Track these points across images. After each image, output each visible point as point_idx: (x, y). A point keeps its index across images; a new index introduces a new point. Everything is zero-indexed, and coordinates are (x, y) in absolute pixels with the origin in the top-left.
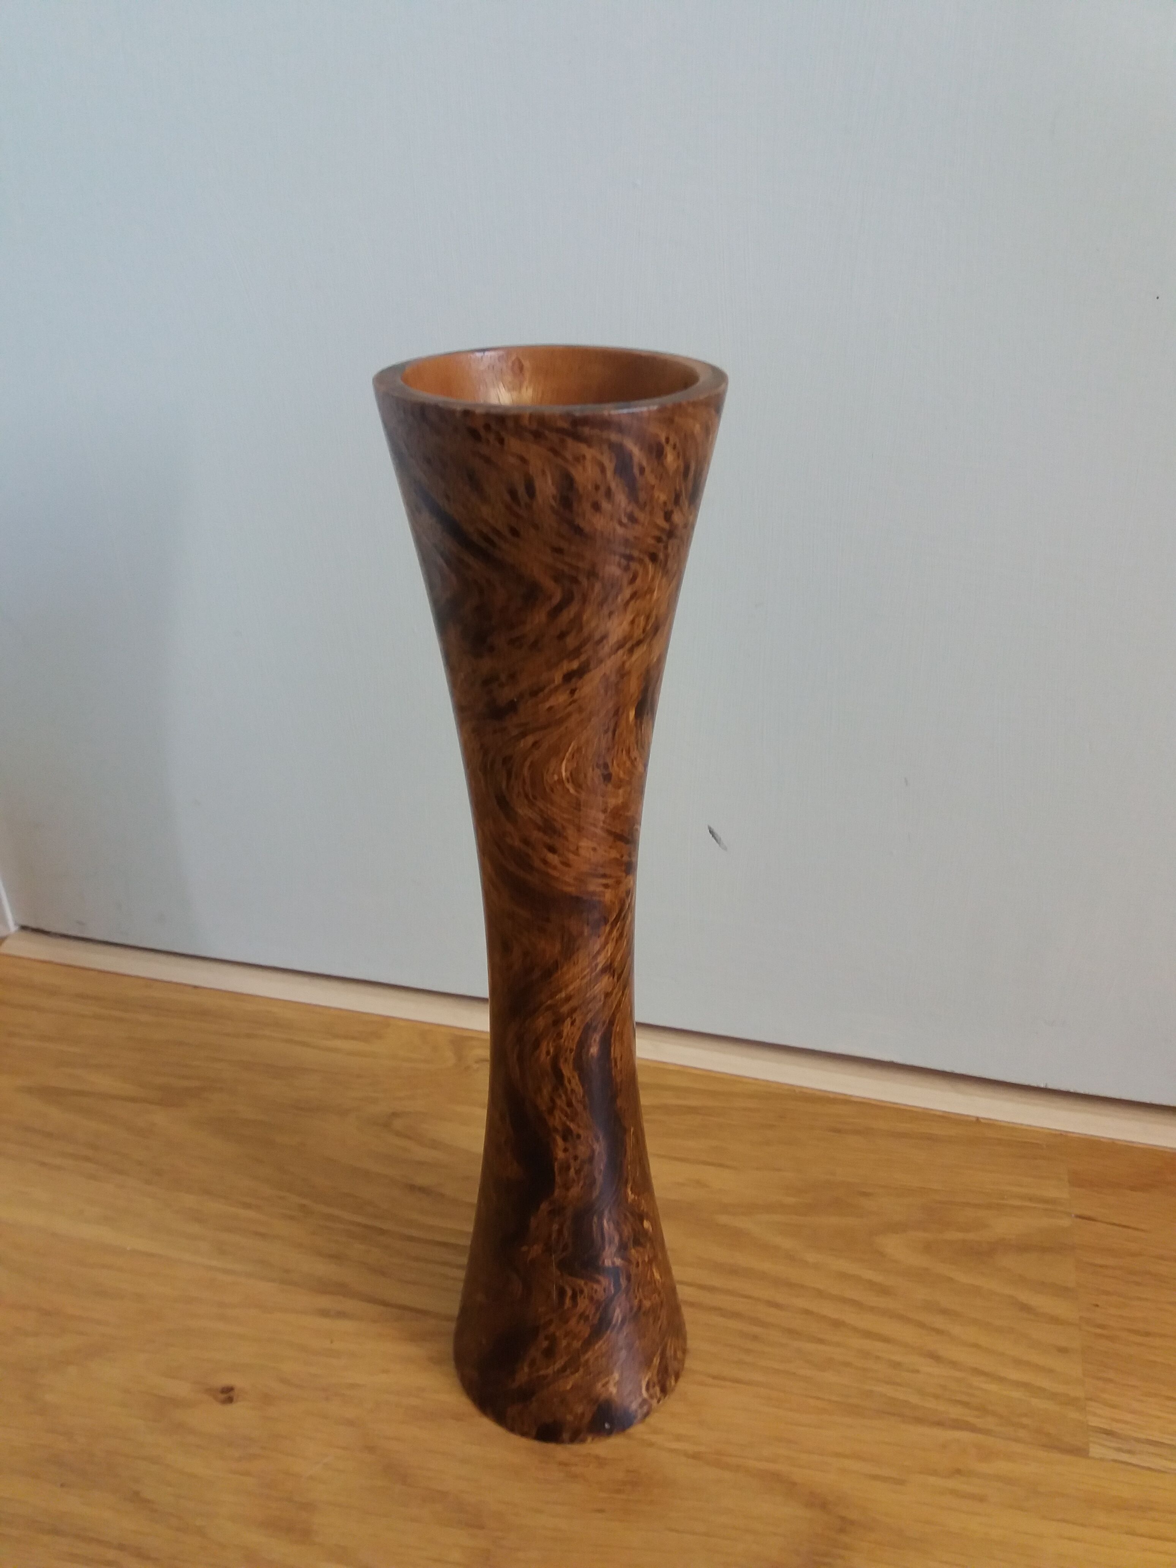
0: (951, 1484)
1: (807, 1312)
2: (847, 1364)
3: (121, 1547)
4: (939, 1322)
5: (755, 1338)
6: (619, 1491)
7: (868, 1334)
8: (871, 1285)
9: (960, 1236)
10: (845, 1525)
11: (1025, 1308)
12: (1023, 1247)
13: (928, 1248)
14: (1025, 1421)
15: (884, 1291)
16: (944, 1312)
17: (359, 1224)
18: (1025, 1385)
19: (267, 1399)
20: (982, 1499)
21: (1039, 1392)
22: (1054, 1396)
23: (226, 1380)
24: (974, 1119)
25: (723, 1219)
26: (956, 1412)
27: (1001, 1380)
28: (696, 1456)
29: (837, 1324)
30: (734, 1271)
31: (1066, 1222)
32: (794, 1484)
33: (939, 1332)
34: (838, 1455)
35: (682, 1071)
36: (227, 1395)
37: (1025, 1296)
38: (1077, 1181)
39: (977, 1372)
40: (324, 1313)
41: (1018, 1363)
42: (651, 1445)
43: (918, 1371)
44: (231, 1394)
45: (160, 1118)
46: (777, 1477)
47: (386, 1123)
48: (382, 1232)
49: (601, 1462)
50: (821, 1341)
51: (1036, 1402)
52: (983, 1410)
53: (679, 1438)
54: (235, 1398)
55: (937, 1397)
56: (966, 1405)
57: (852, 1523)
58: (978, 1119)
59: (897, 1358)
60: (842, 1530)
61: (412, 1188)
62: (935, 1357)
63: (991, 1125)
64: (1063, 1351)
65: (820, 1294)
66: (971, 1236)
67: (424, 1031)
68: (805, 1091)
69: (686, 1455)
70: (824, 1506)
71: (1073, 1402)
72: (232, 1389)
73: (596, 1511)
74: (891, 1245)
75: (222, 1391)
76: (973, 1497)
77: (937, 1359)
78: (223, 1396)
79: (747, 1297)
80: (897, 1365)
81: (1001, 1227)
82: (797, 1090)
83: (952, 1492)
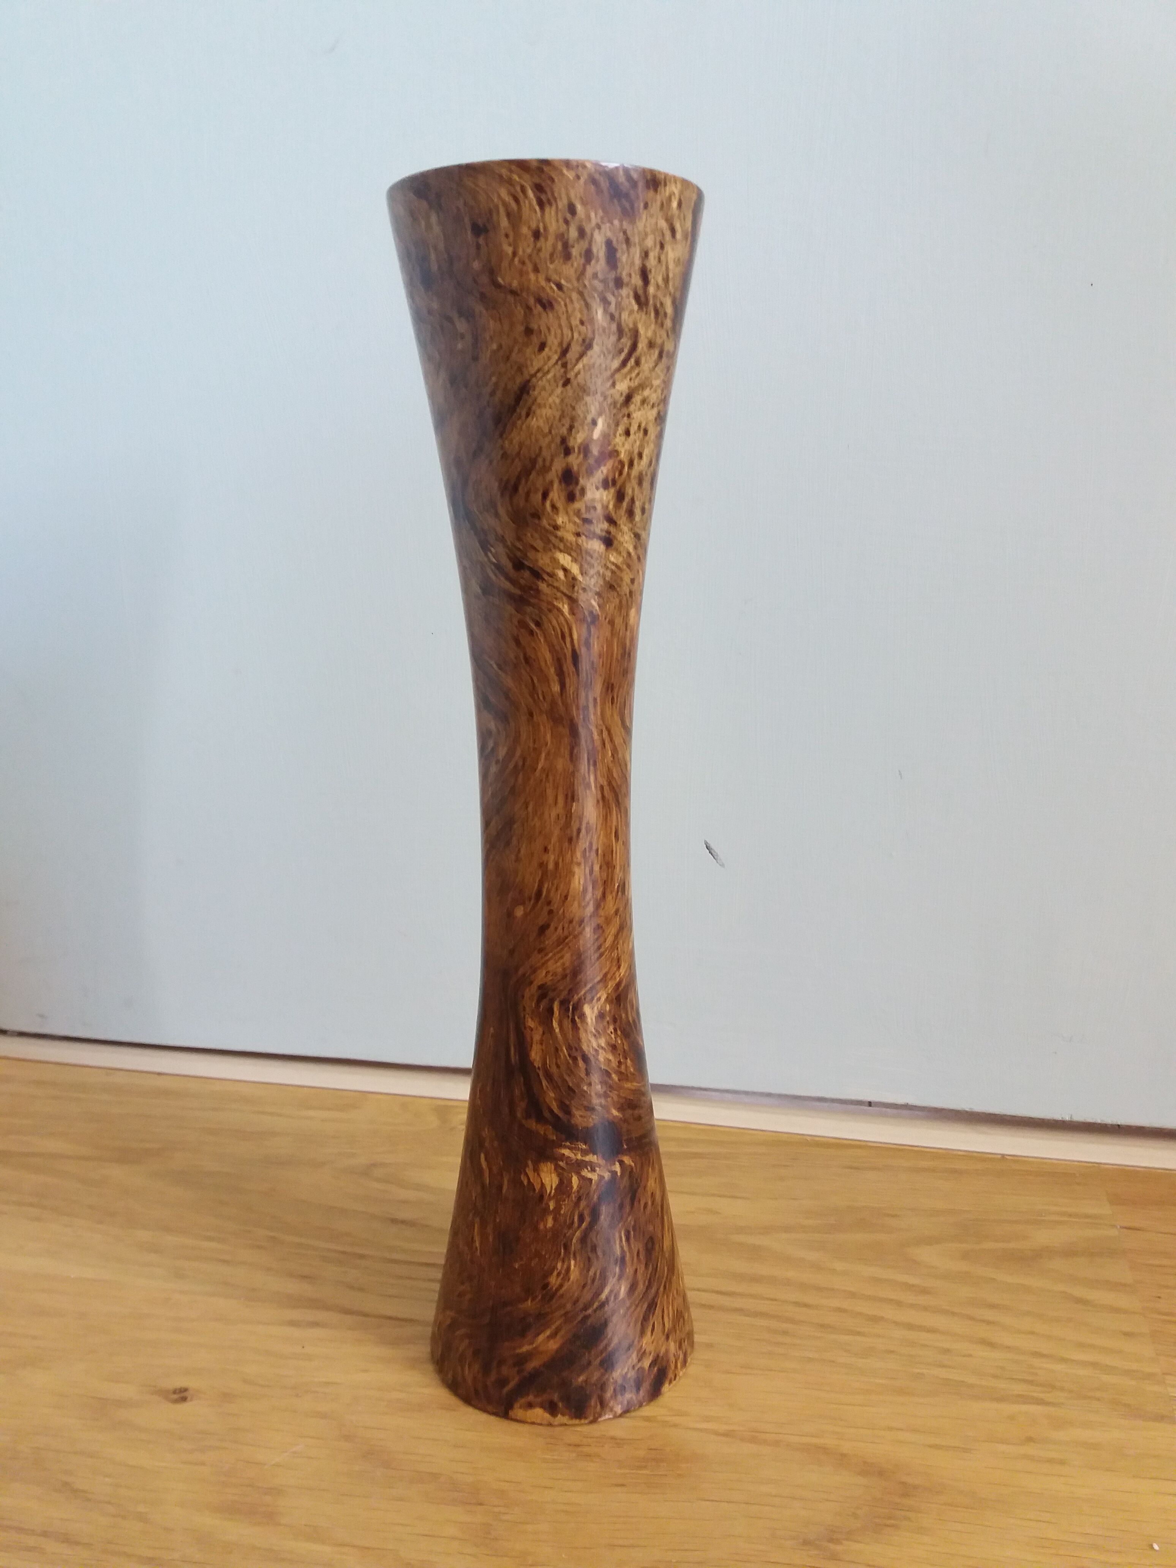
0: (1024, 1450)
1: (840, 1310)
2: (889, 1352)
3: (45, 1534)
4: (988, 1314)
5: (785, 1333)
6: (641, 1468)
7: (911, 1327)
8: (909, 1287)
9: (1000, 1245)
10: (907, 1490)
11: (1080, 1301)
12: (1069, 1252)
13: (965, 1256)
14: (1098, 1394)
15: (925, 1291)
16: (992, 1306)
17: (335, 1251)
18: (1094, 1365)
19: (227, 1397)
20: (1062, 1462)
21: (1110, 1370)
22: (1128, 1373)
23: (180, 1382)
24: (999, 1156)
25: (740, 1238)
26: (1019, 1389)
27: (1064, 1360)
28: (727, 1434)
29: (875, 1319)
30: (756, 1279)
31: (1113, 1232)
32: (843, 1455)
33: (989, 1323)
34: (890, 1429)
35: (686, 1126)
36: (181, 1395)
37: (1079, 1292)
38: (1116, 1200)
39: (1036, 1354)
40: (292, 1323)
41: (1081, 1346)
42: (675, 1426)
43: (970, 1356)
44: (185, 1394)
45: (117, 1172)
46: (824, 1450)
47: (366, 1171)
48: (362, 1257)
49: (618, 1442)
50: (859, 1333)
51: (1106, 1378)
52: (1050, 1386)
53: (707, 1419)
54: (189, 1399)
55: (995, 1376)
56: (1031, 1382)
57: (915, 1487)
58: (1003, 1156)
59: (946, 1345)
60: (905, 1495)
61: (394, 1221)
62: (988, 1343)
63: (1016, 1159)
64: (1127, 1334)
65: (853, 1295)
66: (1012, 1245)
67: (405, 1102)
68: (817, 1139)
69: (717, 1434)
70: (880, 1472)
71: (1149, 1376)
72: (186, 1390)
73: (617, 1485)
74: (926, 1255)
75: (175, 1392)
76: (1051, 1461)
77: (991, 1345)
78: (175, 1396)
79: (772, 1300)
80: (947, 1351)
81: (1042, 1237)
82: (809, 1138)
83: (1027, 1457)
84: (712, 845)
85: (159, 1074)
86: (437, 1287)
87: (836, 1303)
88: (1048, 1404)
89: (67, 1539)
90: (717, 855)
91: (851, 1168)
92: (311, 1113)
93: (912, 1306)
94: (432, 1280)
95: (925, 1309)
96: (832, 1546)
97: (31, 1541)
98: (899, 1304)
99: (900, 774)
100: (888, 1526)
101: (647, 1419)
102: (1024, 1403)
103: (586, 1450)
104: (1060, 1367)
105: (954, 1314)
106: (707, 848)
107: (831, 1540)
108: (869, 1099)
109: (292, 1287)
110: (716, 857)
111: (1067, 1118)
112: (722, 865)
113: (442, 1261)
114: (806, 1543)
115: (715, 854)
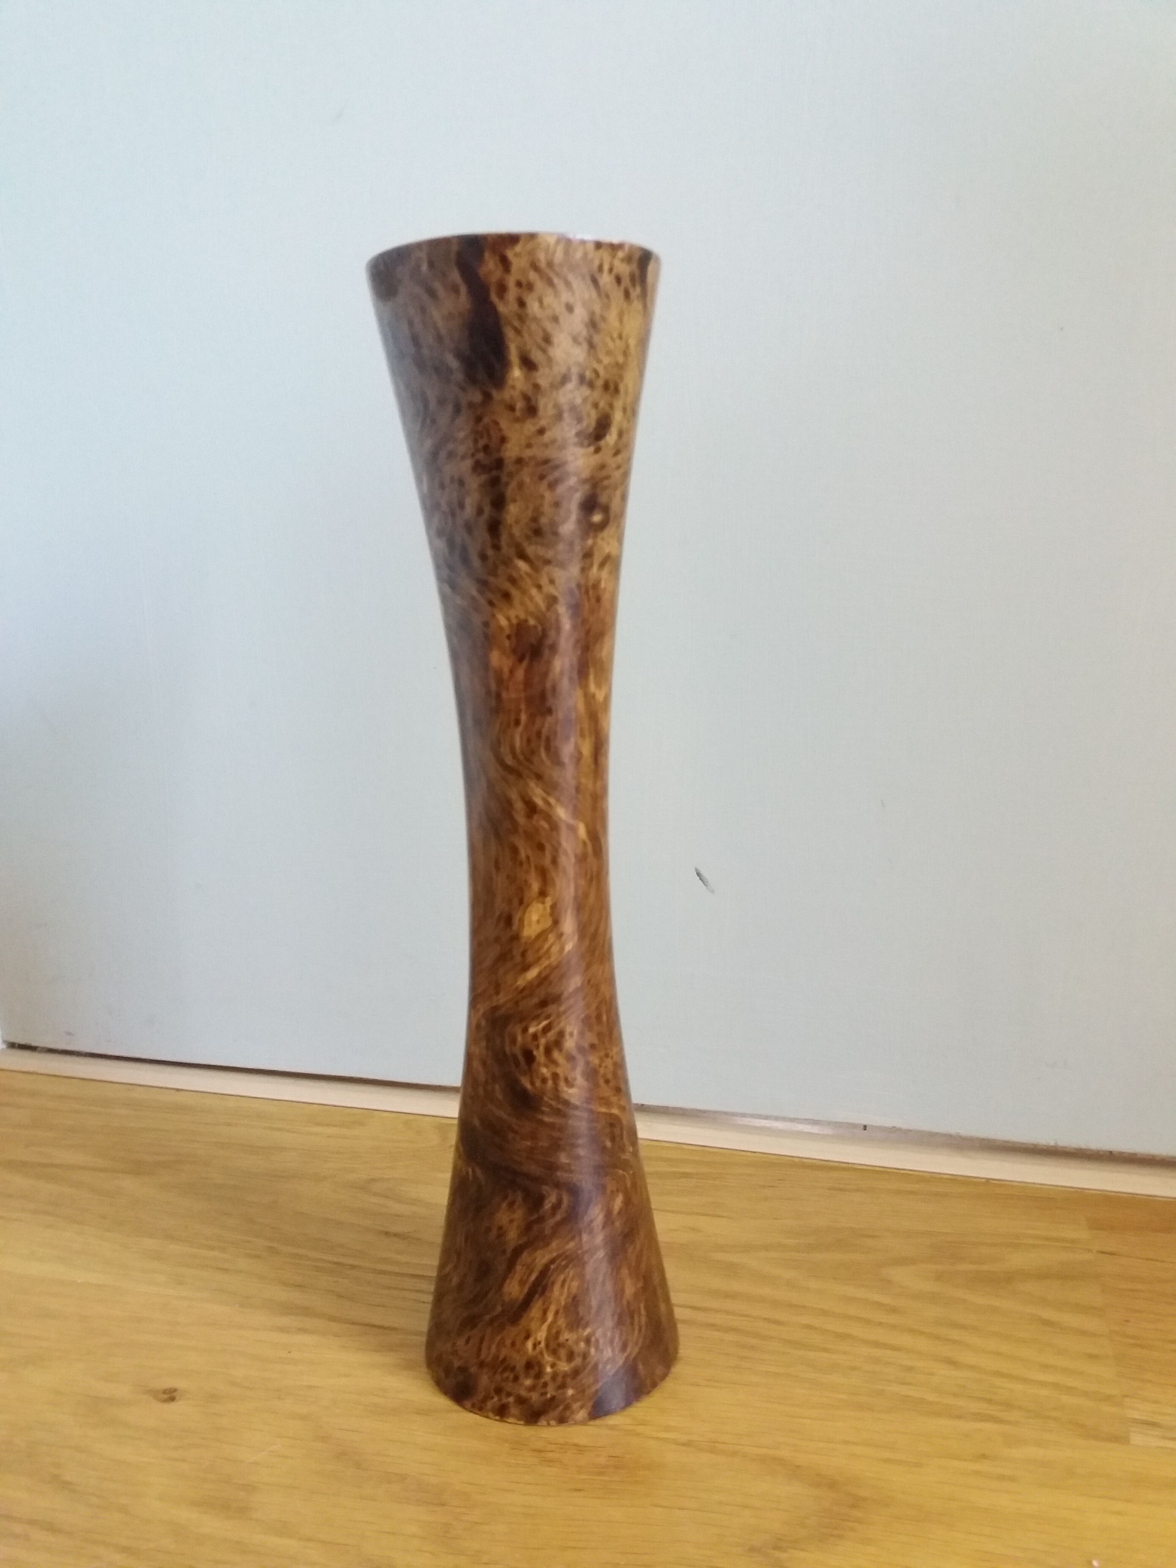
0: (974, 1466)
1: (810, 1327)
2: (854, 1368)
3: (32, 1522)
4: (955, 1334)
5: (754, 1348)
6: (600, 1474)
7: (876, 1344)
8: (879, 1305)
9: (973, 1267)
10: (857, 1502)
11: (1048, 1323)
12: (1042, 1275)
13: (939, 1277)
14: (1055, 1414)
15: (894, 1310)
16: (960, 1326)
17: (329, 1262)
18: (1055, 1386)
19: (213, 1398)
20: (1012, 1479)
21: (1070, 1390)
22: (1086, 1394)
23: (169, 1383)
24: (984, 1180)
25: (720, 1256)
26: (978, 1407)
27: (1025, 1381)
28: (688, 1444)
29: (843, 1337)
30: (731, 1296)
31: (1087, 1256)
32: (798, 1467)
33: (955, 1342)
34: (846, 1443)
35: (675, 1146)
36: (170, 1396)
37: (1048, 1314)
38: (1095, 1225)
39: (998, 1374)
40: (283, 1330)
41: (1045, 1367)
42: (638, 1434)
43: (932, 1374)
44: (174, 1394)
45: (129, 1184)
46: (780, 1461)
47: (364, 1187)
48: (354, 1267)
49: (580, 1449)
50: (825, 1350)
51: (1065, 1399)
52: (1008, 1405)
53: (668, 1429)
54: (178, 1398)
55: (956, 1395)
56: (989, 1401)
57: (865, 1500)
58: (988, 1180)
59: (910, 1363)
60: (853, 1506)
61: (387, 1234)
62: (952, 1363)
63: (1001, 1184)
64: (1092, 1357)
65: (824, 1313)
66: (985, 1267)
67: (409, 1120)
68: (805, 1161)
69: (676, 1443)
70: (832, 1485)
71: (1108, 1398)
72: (175, 1390)
73: (576, 1490)
74: (900, 1275)
75: (165, 1392)
76: (1001, 1478)
77: (954, 1364)
78: (166, 1396)
79: (743, 1315)
80: (910, 1369)
81: (1017, 1260)
82: (796, 1160)
83: (977, 1473)
84: (703, 872)
85: (178, 1090)
87: (805, 1320)
88: (1004, 1422)
89: (52, 1528)
90: (707, 882)
91: (834, 1189)
92: (319, 1129)
93: (880, 1324)
95: (894, 1327)
96: (777, 1554)
97: (18, 1529)
98: (868, 1322)
100: (833, 1536)
101: (612, 1428)
102: (982, 1421)
103: (548, 1455)
104: (1020, 1387)
105: (921, 1333)
106: (698, 876)
107: (777, 1548)
108: (865, 1123)
109: (283, 1295)
110: (705, 883)
111: (1052, 1143)
112: (713, 892)
114: (752, 1549)
115: (704, 880)
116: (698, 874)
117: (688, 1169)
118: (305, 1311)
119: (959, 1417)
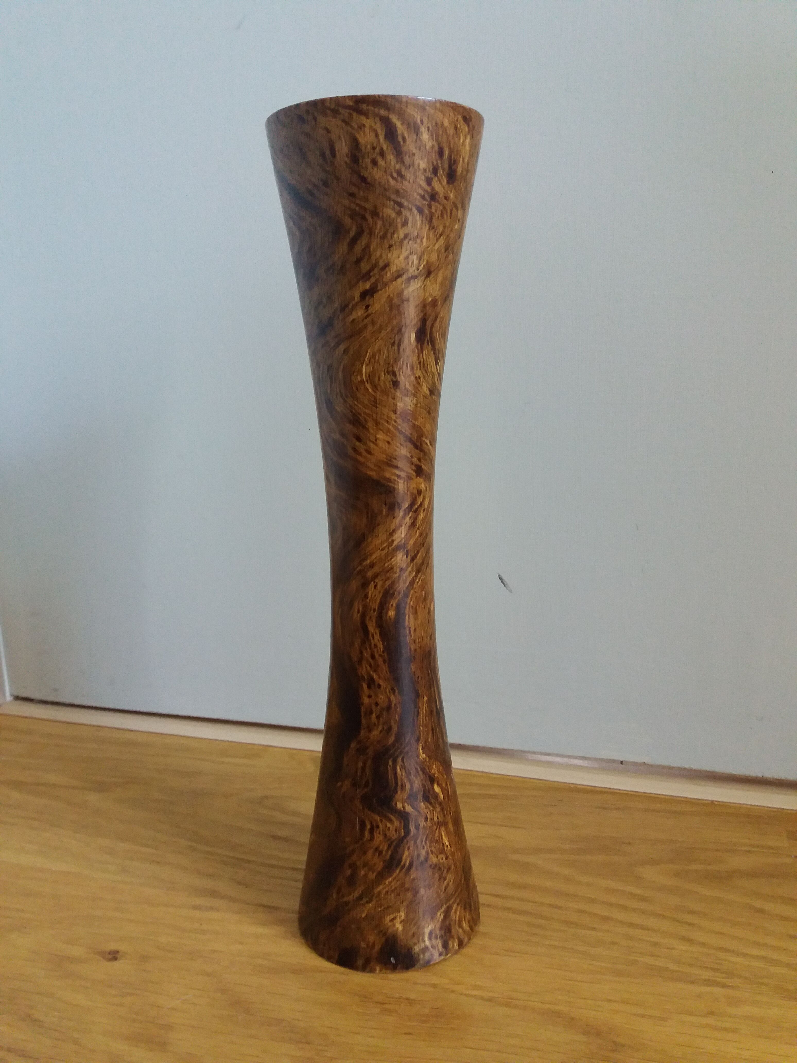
0: (705, 1021)
1: (582, 911)
2: (614, 943)
3: (10, 1050)
4: (689, 918)
5: (540, 927)
6: (424, 1022)
7: (631, 925)
8: (633, 896)
9: (703, 867)
10: (616, 1047)
11: (759, 911)
12: (754, 874)
13: (677, 874)
14: (766, 981)
15: (644, 899)
16: (693, 912)
17: (232, 857)
18: (765, 959)
19: (144, 958)
20: (734, 1031)
21: (776, 963)
22: (788, 966)
23: (113, 946)
24: (710, 802)
25: (515, 857)
26: (707, 975)
27: (744, 955)
28: (490, 1000)
29: (605, 919)
30: (524, 887)
31: (788, 860)
32: (572, 1019)
33: (689, 924)
34: (609, 1001)
35: (486, 775)
36: (114, 956)
37: (758, 904)
38: (793, 836)
39: (722, 949)
40: (197, 907)
41: (757, 944)
42: (453, 991)
43: (673, 949)
44: (116, 955)
45: (93, 798)
46: (558, 1014)
47: (260, 802)
48: (249, 862)
50: (593, 929)
51: (773, 969)
52: (730, 974)
53: (476, 987)
54: (119, 958)
55: (690, 965)
56: (716, 970)
57: (623, 1046)
58: (712, 802)
59: (656, 940)
60: (614, 1051)
61: (274, 837)
63: (722, 805)
64: (793, 937)
65: (592, 901)
66: (712, 868)
67: (292, 753)
68: (579, 786)
69: (482, 998)
70: (598, 1034)
72: (117, 952)
73: (406, 1034)
74: (648, 873)
75: (110, 953)
76: (725, 1030)
77: (689, 941)
78: (110, 957)
79: (533, 902)
80: (656, 944)
81: (735, 862)
82: (572, 786)
83: (707, 1026)
84: (504, 578)
86: (300, 885)
87: (579, 906)
88: (728, 987)
90: (507, 584)
91: (600, 808)
92: (229, 760)
93: (634, 910)
94: (296, 880)
95: (644, 912)
98: (625, 908)
99: (637, 527)
101: (435, 986)
102: (710, 985)
103: (387, 1006)
104: (739, 960)
105: (664, 917)
106: (500, 580)
108: (622, 759)
109: (199, 882)
110: (506, 585)
111: (760, 775)
112: (511, 591)
113: (303, 867)
115: (505, 583)
116: (500, 579)
117: (492, 792)
118: (214, 894)
119: (693, 982)
